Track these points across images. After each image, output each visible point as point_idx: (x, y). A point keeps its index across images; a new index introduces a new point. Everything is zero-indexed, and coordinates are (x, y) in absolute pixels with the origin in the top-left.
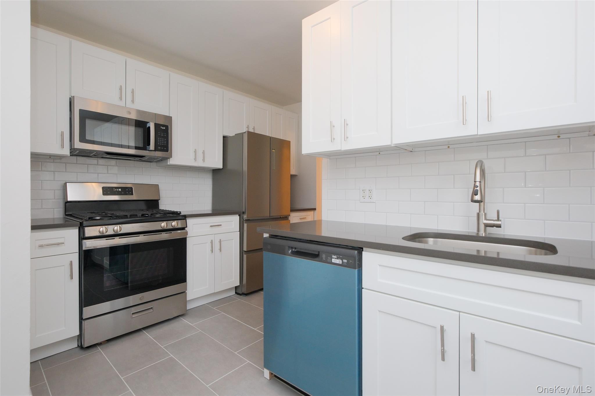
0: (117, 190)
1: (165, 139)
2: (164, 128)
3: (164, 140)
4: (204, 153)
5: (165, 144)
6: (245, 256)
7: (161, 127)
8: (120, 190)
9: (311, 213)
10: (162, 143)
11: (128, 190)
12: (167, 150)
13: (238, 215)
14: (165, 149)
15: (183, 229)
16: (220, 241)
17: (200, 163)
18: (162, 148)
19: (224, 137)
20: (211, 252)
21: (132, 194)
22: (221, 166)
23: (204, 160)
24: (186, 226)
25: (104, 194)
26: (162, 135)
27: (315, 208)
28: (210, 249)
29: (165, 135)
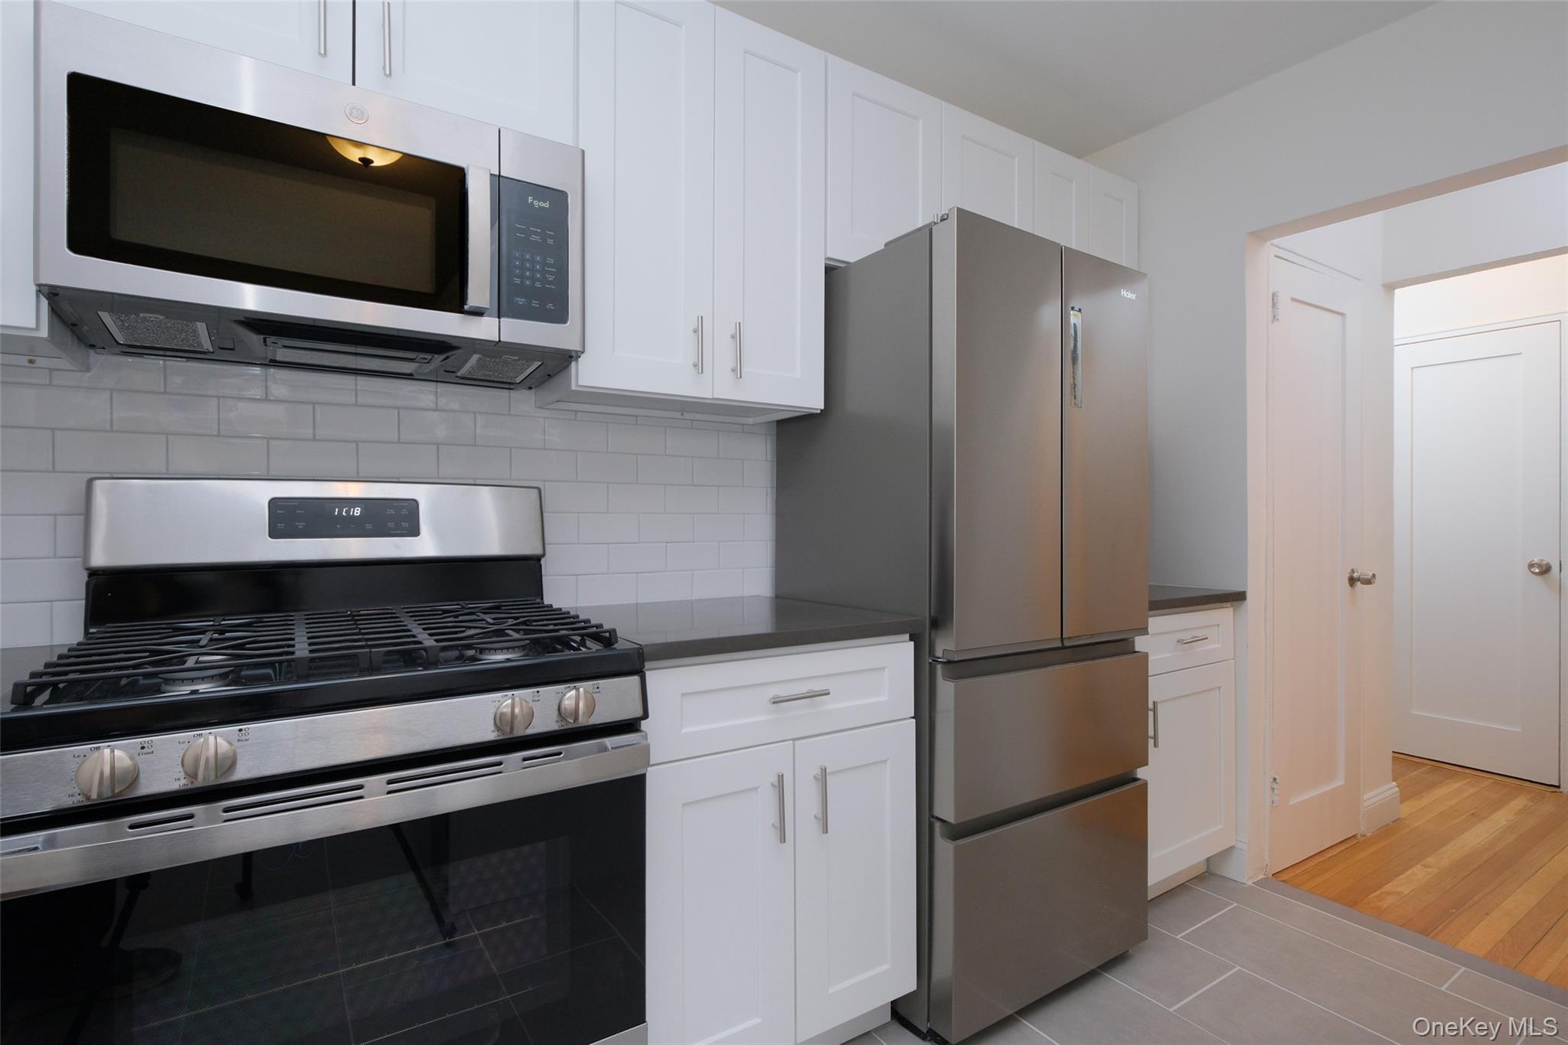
0: (340, 512)
1: (550, 261)
2: (546, 205)
3: (544, 264)
4: (737, 337)
5: (550, 283)
6: (945, 849)
7: (530, 199)
8: (357, 512)
9: (1222, 615)
10: (533, 279)
11: (392, 512)
12: (560, 315)
13: (907, 636)
14: (550, 306)
15: (630, 726)
16: (823, 776)
17: (719, 387)
18: (535, 303)
19: (829, 270)
20: (773, 836)
21: (415, 531)
22: (815, 401)
23: (738, 371)
24: (639, 713)
25: (275, 533)
26: (534, 238)
27: (1240, 589)
28: (773, 818)
29: (550, 241)
